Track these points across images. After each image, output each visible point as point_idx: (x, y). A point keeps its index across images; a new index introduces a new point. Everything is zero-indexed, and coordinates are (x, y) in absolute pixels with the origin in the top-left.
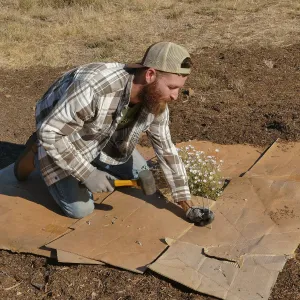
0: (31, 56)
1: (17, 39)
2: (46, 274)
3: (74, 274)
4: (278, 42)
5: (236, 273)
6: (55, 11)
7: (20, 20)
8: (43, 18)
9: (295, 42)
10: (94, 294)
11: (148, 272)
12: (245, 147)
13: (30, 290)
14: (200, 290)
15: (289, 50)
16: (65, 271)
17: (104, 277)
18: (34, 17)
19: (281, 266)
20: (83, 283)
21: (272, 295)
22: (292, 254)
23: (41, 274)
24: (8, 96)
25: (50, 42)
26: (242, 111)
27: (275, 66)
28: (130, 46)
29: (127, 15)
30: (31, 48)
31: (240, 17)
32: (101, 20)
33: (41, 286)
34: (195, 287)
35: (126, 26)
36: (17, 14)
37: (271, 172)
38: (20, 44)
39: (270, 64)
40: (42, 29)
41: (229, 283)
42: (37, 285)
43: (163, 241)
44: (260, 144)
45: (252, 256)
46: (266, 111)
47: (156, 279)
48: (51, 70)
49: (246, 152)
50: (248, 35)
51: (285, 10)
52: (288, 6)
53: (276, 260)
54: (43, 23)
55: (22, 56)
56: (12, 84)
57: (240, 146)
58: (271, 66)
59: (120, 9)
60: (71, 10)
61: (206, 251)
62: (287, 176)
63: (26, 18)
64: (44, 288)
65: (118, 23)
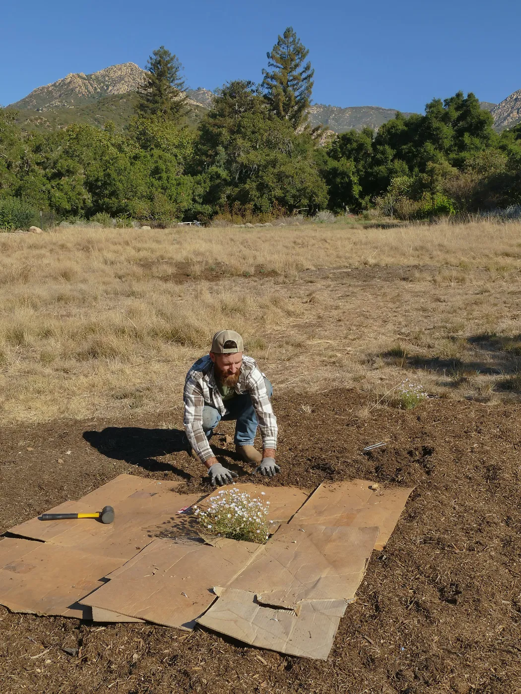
0: (55, 408)
1: (39, 392)
2: (80, 636)
3: (112, 635)
4: (314, 388)
5: (293, 623)
6: (78, 364)
7: (41, 373)
8: (66, 371)
9: (330, 388)
10: (135, 656)
11: (197, 626)
12: (291, 489)
13: (61, 656)
14: (257, 644)
15: (326, 395)
16: (101, 632)
17: (146, 637)
18: (57, 370)
19: (342, 611)
20: (123, 644)
21: (335, 643)
22: (352, 598)
23: (73, 638)
24: (30, 449)
25: (74, 394)
26: (283, 456)
27: (313, 411)
28: (161, 397)
29: (156, 366)
30: (54, 400)
31: (274, 366)
32: (128, 372)
33: (74, 650)
34: (250, 641)
35: (154, 376)
36: (38, 367)
37: (320, 513)
38: (43, 397)
39: (308, 409)
40: (66, 382)
41: (287, 634)
42: (69, 650)
43: (211, 591)
44: (305, 486)
45: (310, 601)
46: (308, 454)
47: (205, 635)
48: (76, 422)
49: (291, 495)
50: (282, 382)
51: (317, 358)
52: (320, 355)
53: (336, 605)
54: (65, 375)
55: (45, 408)
56: (34, 437)
57: (286, 488)
58: (310, 411)
59: (148, 360)
60: (96, 362)
61: (259, 599)
62: (338, 515)
63: (47, 371)
64: (77, 653)
65: (147, 374)
